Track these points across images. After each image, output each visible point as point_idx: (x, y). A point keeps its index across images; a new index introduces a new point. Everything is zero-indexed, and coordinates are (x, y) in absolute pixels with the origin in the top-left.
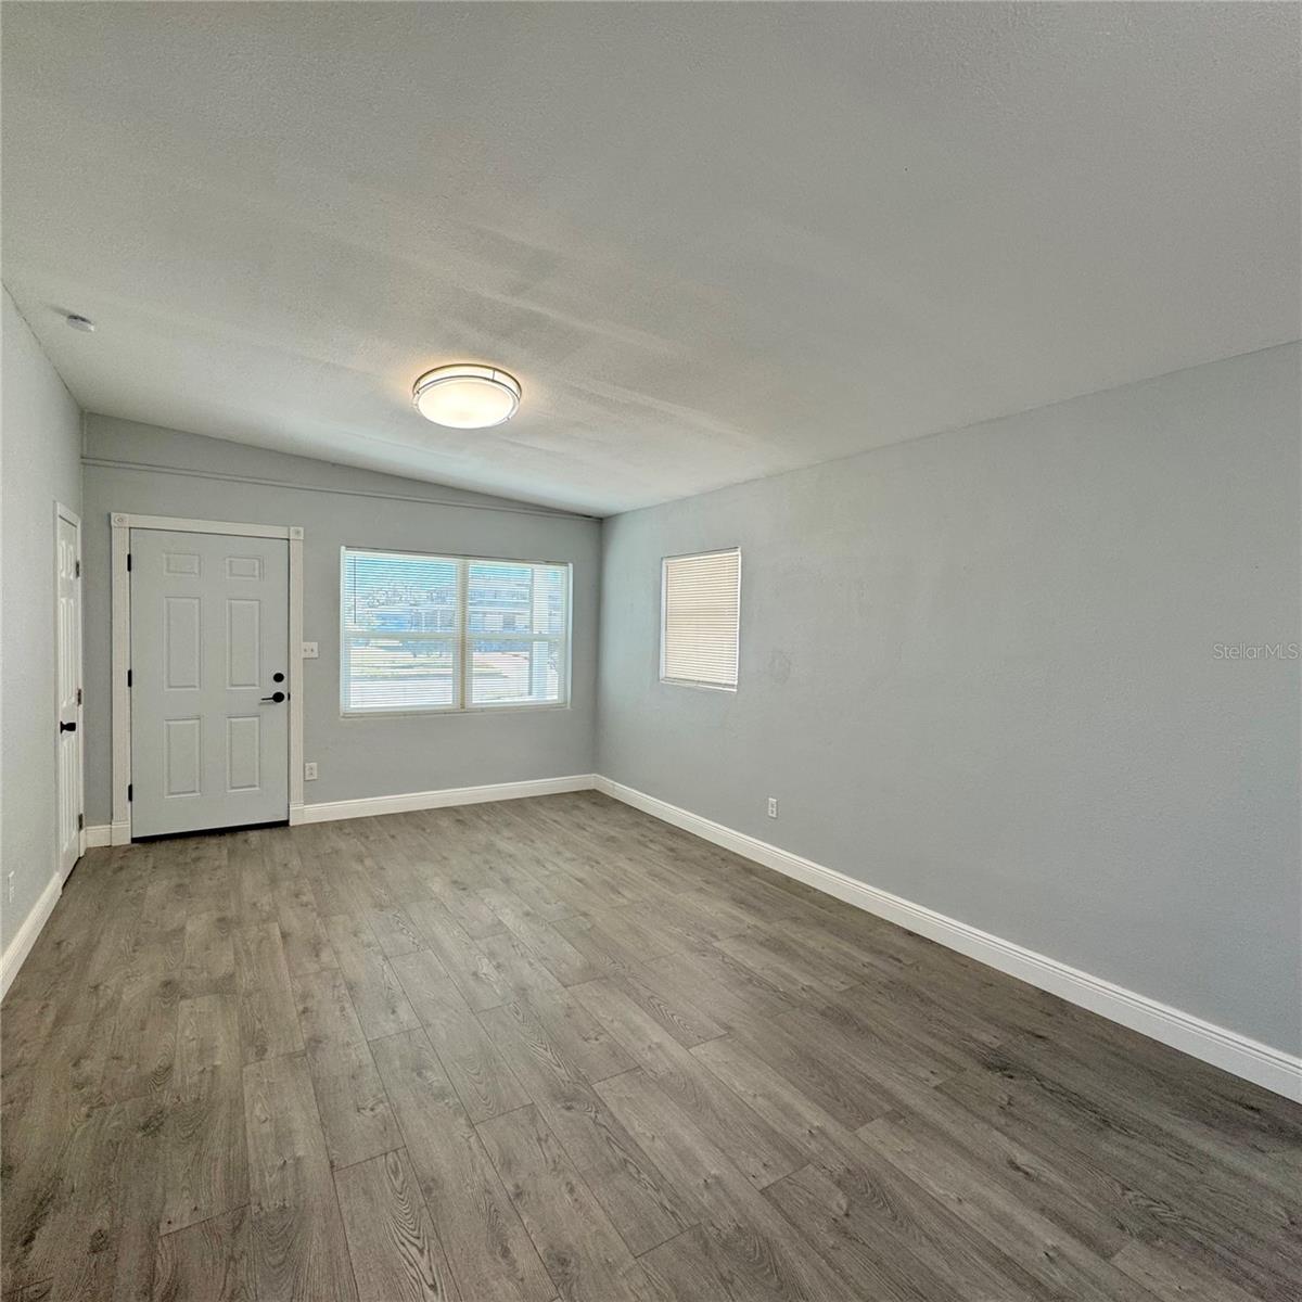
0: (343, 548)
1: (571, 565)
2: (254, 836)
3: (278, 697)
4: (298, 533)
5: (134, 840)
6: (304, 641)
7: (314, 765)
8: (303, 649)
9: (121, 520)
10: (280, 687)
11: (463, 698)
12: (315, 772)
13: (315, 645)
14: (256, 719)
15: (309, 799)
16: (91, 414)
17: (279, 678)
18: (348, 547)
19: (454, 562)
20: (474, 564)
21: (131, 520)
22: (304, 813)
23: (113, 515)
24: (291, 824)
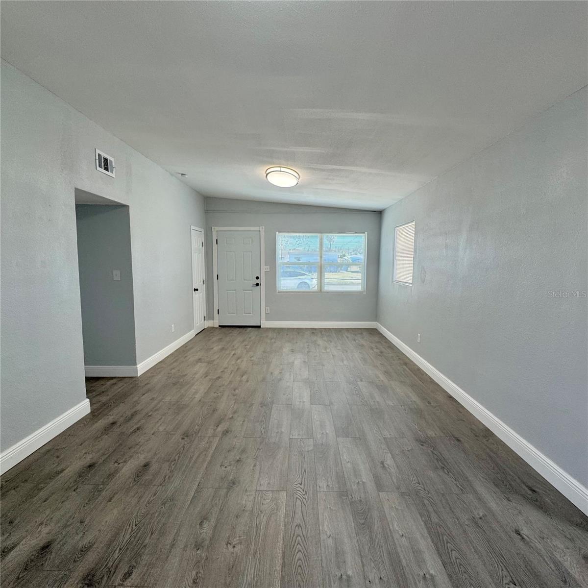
0: (277, 233)
1: (366, 233)
2: (249, 329)
3: (257, 285)
4: (263, 228)
5: (220, 326)
6: (265, 265)
7: (268, 308)
8: (264, 268)
9: (214, 229)
10: (258, 281)
11: (321, 288)
12: (269, 310)
13: (268, 267)
14: (251, 291)
15: (267, 320)
16: (207, 197)
17: (257, 278)
18: (279, 232)
19: (318, 235)
20: (325, 235)
21: (217, 228)
22: (265, 324)
23: (213, 227)
24: (262, 327)
